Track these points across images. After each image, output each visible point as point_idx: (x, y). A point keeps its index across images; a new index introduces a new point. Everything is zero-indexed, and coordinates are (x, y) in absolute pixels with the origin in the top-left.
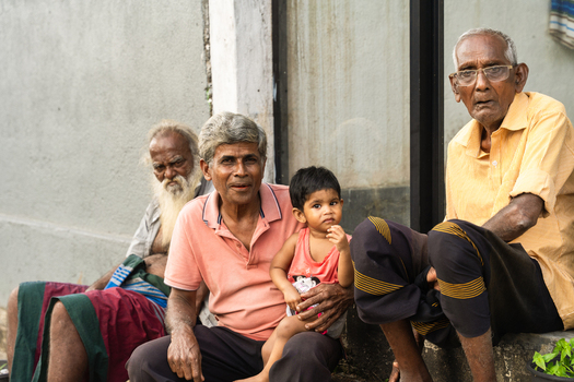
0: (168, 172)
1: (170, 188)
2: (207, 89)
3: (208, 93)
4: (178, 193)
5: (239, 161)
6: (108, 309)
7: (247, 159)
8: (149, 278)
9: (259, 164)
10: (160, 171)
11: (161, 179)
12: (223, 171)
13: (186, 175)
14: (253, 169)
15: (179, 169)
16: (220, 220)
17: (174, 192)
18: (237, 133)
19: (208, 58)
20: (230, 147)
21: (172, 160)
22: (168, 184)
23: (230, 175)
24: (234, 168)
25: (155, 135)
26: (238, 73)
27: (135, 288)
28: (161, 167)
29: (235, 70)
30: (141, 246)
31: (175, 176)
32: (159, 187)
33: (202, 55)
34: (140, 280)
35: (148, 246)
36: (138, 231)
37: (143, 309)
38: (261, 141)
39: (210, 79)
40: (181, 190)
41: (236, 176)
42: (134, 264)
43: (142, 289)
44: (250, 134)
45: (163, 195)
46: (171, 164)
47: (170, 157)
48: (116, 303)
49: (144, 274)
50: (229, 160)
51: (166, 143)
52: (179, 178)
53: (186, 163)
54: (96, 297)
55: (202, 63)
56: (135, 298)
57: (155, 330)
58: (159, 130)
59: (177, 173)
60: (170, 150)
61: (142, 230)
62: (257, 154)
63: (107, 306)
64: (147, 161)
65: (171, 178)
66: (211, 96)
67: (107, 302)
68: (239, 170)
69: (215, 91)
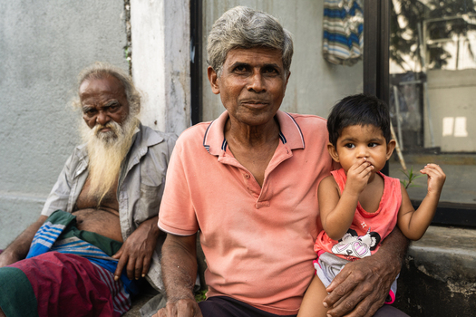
0: (100, 117)
1: (103, 135)
2: (126, 48)
3: (127, 52)
4: (111, 140)
5: (257, 70)
6: (49, 283)
7: (267, 70)
8: (84, 235)
9: (282, 78)
10: (90, 116)
11: (92, 125)
12: (233, 82)
13: (121, 121)
14: (272, 84)
15: (113, 115)
16: (225, 146)
17: (107, 139)
18: (257, 33)
19: (128, 17)
20: (246, 52)
21: (106, 104)
22: (100, 130)
23: (244, 87)
24: (250, 79)
25: (87, 76)
26: (165, 30)
27: (70, 249)
28: (92, 111)
29: (163, 27)
30: (61, 202)
31: (108, 122)
32: (88, 134)
33: (122, 15)
34: (76, 239)
35: (72, 201)
36: (56, 187)
37: (89, 275)
38: (287, 49)
39: (129, 38)
40: (115, 137)
41: (251, 90)
42: (66, 220)
43: (80, 250)
44: (273, 37)
45: (94, 142)
46: (105, 109)
47: (104, 101)
48: (58, 273)
49: (78, 232)
50: (242, 69)
51: (100, 86)
52: (113, 124)
53: (121, 109)
54: (33, 269)
55: (121, 23)
56: (79, 263)
57: (103, 298)
58: (92, 72)
59: (111, 119)
60: (104, 92)
61: (61, 185)
62: (279, 65)
63: (47, 279)
64: (75, 104)
65: (104, 124)
66: (130, 55)
67: (48, 275)
68: (254, 81)
69: (135, 49)
